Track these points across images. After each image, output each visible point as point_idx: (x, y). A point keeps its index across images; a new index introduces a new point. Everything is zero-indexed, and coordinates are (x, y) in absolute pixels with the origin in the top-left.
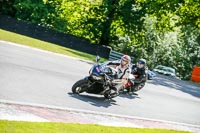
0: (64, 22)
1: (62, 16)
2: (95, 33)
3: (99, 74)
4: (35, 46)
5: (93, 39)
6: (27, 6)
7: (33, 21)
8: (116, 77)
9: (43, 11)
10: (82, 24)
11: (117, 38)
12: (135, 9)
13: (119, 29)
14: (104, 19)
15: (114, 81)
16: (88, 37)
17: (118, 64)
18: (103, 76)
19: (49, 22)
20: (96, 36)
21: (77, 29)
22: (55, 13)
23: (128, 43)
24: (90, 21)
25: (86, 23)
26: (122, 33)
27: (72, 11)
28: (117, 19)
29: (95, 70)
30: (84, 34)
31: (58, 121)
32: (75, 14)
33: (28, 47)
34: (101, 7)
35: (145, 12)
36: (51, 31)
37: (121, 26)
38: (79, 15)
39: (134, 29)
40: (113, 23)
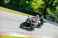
0: (33, 9)
1: (32, 7)
2: (42, 12)
3: (29, 21)
4: (24, 16)
5: (41, 13)
6: (22, 4)
7: (24, 8)
8: (34, 22)
9: (27, 6)
10: (38, 9)
11: (48, 13)
12: (53, 5)
13: (49, 11)
14: (44, 8)
15: (34, 23)
16: (40, 13)
17: (35, 18)
18: (30, 21)
19: (28, 8)
20: (42, 13)
21: (36, 10)
22: (30, 6)
23: (51, 14)
24: (40, 8)
25: (39, 9)
26: (50, 12)
27: (35, 6)
28: (48, 8)
29: (27, 20)
30: (39, 12)
31: (31, 37)
32: (36, 6)
33: (22, 16)
34: (44, 4)
35: (57, 6)
36: (29, 11)
37: (49, 10)
38: (37, 7)
39: (53, 10)
40: (47, 9)
